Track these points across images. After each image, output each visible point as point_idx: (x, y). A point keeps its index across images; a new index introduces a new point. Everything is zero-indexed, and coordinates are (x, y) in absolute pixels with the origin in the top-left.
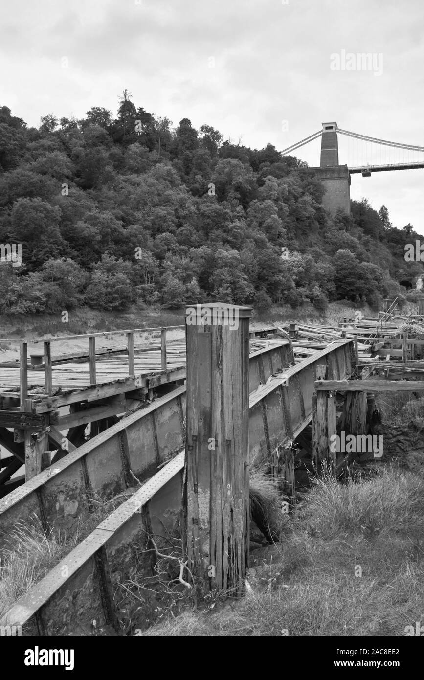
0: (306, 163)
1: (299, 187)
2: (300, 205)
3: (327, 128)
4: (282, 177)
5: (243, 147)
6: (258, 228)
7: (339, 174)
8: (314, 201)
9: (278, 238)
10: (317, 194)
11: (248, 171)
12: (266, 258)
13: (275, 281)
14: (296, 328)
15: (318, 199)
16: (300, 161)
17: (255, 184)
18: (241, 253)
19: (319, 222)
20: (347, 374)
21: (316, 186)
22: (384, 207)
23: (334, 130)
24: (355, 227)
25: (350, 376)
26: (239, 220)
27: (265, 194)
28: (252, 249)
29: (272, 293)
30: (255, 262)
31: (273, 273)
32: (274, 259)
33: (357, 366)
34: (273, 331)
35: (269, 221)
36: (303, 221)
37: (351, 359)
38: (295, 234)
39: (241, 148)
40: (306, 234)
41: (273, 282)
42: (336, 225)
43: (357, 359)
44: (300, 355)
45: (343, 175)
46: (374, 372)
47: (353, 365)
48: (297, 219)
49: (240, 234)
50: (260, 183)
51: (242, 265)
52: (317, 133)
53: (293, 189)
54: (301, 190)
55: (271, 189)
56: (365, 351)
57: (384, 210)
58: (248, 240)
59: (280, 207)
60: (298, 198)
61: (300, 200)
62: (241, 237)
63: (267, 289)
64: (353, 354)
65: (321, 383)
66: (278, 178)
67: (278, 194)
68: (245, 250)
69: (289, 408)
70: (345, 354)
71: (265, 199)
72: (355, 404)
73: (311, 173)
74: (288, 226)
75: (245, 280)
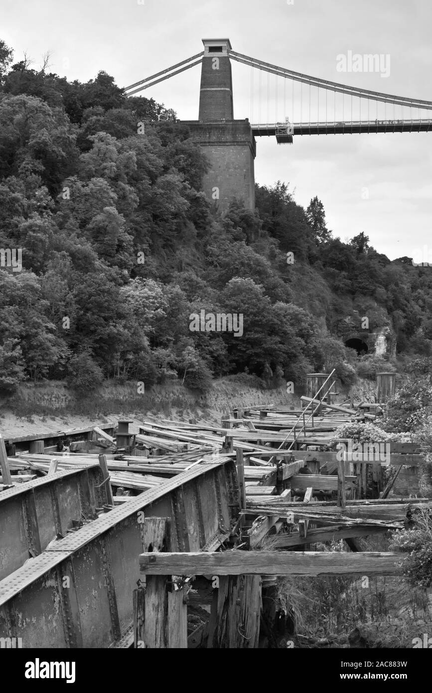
0: (171, 111)
1: (159, 157)
2: (161, 191)
3: (212, 49)
4: (127, 136)
5: (52, 76)
6: (79, 231)
7: (234, 135)
8: (186, 183)
9: (117, 251)
10: (193, 171)
11: (60, 121)
12: (92, 290)
13: (109, 335)
14: (133, 430)
15: (195, 181)
16: (161, 108)
17: (73, 147)
18: (43, 278)
19: (195, 223)
20: (222, 532)
21: (190, 156)
22: (316, 199)
23: (224, 53)
24: (263, 236)
25: (227, 536)
26: (41, 213)
27: (92, 167)
28: (65, 271)
29: (103, 358)
30: (70, 296)
31: (106, 319)
32: (109, 292)
33: (242, 513)
34: (85, 435)
35: (99, 218)
36: (166, 221)
37: (232, 499)
38: (150, 246)
39: (47, 77)
40: (171, 246)
41: (106, 337)
42: (228, 231)
43: (242, 499)
44: (126, 489)
45: (241, 137)
46: (279, 526)
47: (234, 514)
48: (155, 217)
49: (41, 241)
50: (84, 145)
51: (44, 302)
52: (194, 58)
53: (148, 160)
54: (161, 162)
55: (104, 156)
56: (262, 480)
57: (316, 205)
58: (58, 254)
59: (121, 193)
60: (156, 177)
61: (160, 180)
62: (44, 246)
63: (94, 349)
64: (236, 488)
65: (153, 559)
66: (119, 138)
67: (117, 167)
68: (51, 272)
69: (78, 618)
70: (218, 488)
71: (93, 176)
72: (236, 599)
73: (181, 132)
74: (136, 230)
75: (50, 331)
